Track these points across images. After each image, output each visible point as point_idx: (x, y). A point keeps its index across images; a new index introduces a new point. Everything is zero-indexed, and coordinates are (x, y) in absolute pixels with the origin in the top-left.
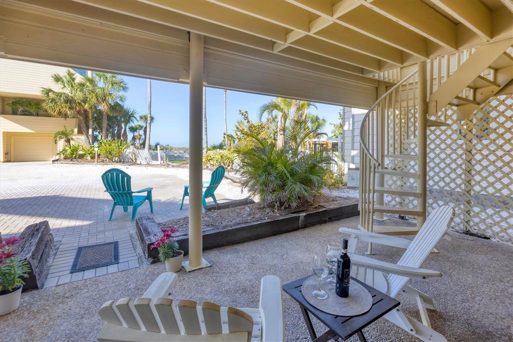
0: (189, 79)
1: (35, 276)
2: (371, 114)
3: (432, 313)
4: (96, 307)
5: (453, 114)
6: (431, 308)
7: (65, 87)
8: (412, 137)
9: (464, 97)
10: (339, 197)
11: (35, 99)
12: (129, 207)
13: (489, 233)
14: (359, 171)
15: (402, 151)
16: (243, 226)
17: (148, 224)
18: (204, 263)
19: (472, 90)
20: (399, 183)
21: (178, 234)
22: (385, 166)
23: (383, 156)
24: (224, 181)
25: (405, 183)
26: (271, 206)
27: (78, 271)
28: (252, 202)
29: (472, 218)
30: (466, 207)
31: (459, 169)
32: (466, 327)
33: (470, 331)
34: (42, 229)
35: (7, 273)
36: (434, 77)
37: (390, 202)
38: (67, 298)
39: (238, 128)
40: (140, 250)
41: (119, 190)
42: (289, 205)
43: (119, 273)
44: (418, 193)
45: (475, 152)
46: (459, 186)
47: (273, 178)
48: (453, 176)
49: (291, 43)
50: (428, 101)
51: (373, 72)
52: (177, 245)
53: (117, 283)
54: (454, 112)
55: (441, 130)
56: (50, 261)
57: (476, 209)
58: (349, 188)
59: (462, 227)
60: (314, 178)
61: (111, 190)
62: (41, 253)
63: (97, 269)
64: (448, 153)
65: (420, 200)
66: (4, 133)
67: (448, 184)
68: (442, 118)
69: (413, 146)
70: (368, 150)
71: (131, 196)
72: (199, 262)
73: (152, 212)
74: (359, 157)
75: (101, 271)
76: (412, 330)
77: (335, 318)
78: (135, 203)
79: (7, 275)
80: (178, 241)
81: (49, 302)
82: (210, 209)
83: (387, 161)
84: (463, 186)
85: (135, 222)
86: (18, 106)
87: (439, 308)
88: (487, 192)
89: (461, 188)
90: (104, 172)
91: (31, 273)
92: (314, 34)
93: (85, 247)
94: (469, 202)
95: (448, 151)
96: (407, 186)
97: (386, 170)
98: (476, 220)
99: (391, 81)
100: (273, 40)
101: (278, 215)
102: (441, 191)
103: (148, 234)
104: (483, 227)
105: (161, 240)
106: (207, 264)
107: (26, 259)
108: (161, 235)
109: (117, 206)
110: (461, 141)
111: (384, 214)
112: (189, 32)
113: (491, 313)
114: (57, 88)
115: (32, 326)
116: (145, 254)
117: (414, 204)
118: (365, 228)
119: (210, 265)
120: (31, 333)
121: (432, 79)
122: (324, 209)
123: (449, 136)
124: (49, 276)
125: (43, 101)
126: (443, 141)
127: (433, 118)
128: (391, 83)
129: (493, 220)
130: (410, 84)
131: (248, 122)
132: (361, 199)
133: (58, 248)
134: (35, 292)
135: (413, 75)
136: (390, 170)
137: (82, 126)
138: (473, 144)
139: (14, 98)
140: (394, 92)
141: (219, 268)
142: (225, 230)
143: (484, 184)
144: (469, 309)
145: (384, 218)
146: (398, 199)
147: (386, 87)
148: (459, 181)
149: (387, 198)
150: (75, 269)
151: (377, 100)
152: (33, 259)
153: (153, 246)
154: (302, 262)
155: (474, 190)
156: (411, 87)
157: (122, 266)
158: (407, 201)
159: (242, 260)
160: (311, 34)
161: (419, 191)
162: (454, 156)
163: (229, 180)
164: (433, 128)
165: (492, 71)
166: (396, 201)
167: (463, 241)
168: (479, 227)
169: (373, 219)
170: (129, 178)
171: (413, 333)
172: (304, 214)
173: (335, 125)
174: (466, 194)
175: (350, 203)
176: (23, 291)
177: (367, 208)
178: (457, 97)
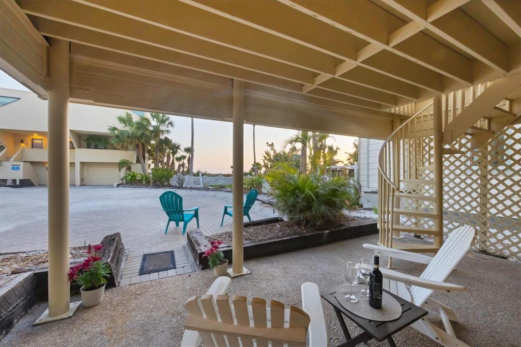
0: (232, 118)
1: (113, 276)
2: (387, 144)
3: (454, 324)
4: (162, 303)
5: (467, 143)
6: (454, 320)
7: (126, 126)
8: (427, 164)
9: (479, 126)
10: (357, 217)
11: (104, 136)
12: (180, 223)
13: (506, 253)
14: (377, 195)
15: (418, 176)
16: (276, 240)
17: (198, 237)
18: (245, 271)
19: (487, 120)
20: (414, 205)
21: (222, 245)
22: (401, 190)
23: (399, 181)
24: (256, 202)
25: (420, 206)
26: (299, 223)
27: (145, 274)
28: (282, 220)
29: (488, 238)
30: (483, 228)
31: (474, 193)
32: (490, 340)
33: (494, 344)
34: (117, 239)
35: (94, 273)
36: (449, 109)
37: (405, 222)
38: (138, 295)
39: (265, 157)
40: (191, 258)
41: (173, 209)
42: (314, 224)
43: (176, 277)
44: (434, 215)
45: (491, 177)
46: (474, 208)
47: (300, 200)
48: (468, 199)
49: (318, 85)
50: (443, 131)
51: (389, 107)
52: (222, 255)
53: (176, 285)
54: (469, 141)
55: (455, 157)
56: (123, 265)
57: (493, 231)
58: (365, 209)
59: (478, 247)
60: (337, 200)
61: (167, 209)
62: (116, 258)
63: (160, 272)
64: (463, 179)
65: (437, 221)
66: (80, 162)
67: (463, 207)
68: (457, 146)
69: (427, 172)
70: (385, 174)
71: (182, 214)
72: (241, 270)
73: (198, 227)
74: (378, 182)
75: (163, 274)
76: (437, 338)
77: (370, 322)
78: (185, 219)
79: (94, 275)
80: (223, 252)
81: (125, 298)
82: (247, 225)
83: (402, 186)
84: (478, 209)
85: (186, 235)
86: (91, 141)
87: (461, 320)
88: (504, 214)
89: (477, 211)
90: (161, 194)
91: (111, 274)
92: (339, 76)
93: (148, 254)
94: (485, 224)
95: (463, 177)
96: (422, 208)
97: (401, 194)
98: (493, 240)
99: (406, 114)
100: (303, 83)
101: (305, 231)
102: (456, 213)
103: (199, 245)
104: (500, 247)
105: (211, 250)
106: (247, 272)
107: (107, 263)
108: (210, 246)
109: (171, 222)
110: (475, 167)
111: (401, 232)
112: (232, 79)
113: (515, 328)
114: (120, 126)
115: (114, 316)
116: (196, 261)
117: (430, 224)
118: (384, 245)
119: (249, 272)
120: (113, 321)
121: (447, 111)
122: (344, 227)
123: (464, 163)
124: (123, 277)
125: (110, 137)
126: (458, 168)
127: (447, 147)
128: (406, 116)
129: (511, 241)
130: (424, 116)
131: (275, 152)
132: (380, 219)
133: (128, 255)
134: (114, 289)
135: (427, 108)
136: (405, 194)
137: (140, 157)
138: (488, 170)
139: (89, 135)
140: (409, 124)
141: (258, 275)
142: (260, 243)
143: (500, 207)
144: (492, 323)
145: (401, 236)
146: (413, 220)
147: (401, 120)
148: (474, 204)
149: (403, 219)
150: (142, 272)
151: (393, 131)
152: (112, 262)
153: (204, 255)
154: (328, 273)
155: (490, 213)
156: (426, 119)
157: (179, 271)
158: (422, 221)
159: (276, 269)
160: (336, 76)
161: (435, 213)
162: (469, 181)
163: (259, 202)
164: (447, 156)
165: (508, 102)
166: (411, 221)
167: (480, 259)
168: (496, 247)
169: (392, 237)
170: (181, 199)
171: (439, 341)
172: (327, 231)
173: (350, 154)
174: (483, 216)
175: (368, 223)
176: (106, 288)
177: (386, 226)
178: (473, 128)
